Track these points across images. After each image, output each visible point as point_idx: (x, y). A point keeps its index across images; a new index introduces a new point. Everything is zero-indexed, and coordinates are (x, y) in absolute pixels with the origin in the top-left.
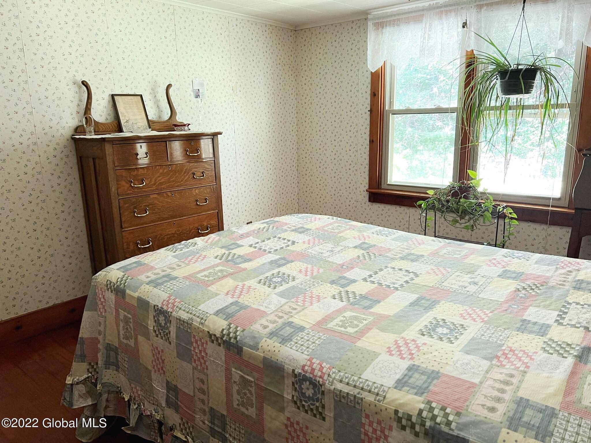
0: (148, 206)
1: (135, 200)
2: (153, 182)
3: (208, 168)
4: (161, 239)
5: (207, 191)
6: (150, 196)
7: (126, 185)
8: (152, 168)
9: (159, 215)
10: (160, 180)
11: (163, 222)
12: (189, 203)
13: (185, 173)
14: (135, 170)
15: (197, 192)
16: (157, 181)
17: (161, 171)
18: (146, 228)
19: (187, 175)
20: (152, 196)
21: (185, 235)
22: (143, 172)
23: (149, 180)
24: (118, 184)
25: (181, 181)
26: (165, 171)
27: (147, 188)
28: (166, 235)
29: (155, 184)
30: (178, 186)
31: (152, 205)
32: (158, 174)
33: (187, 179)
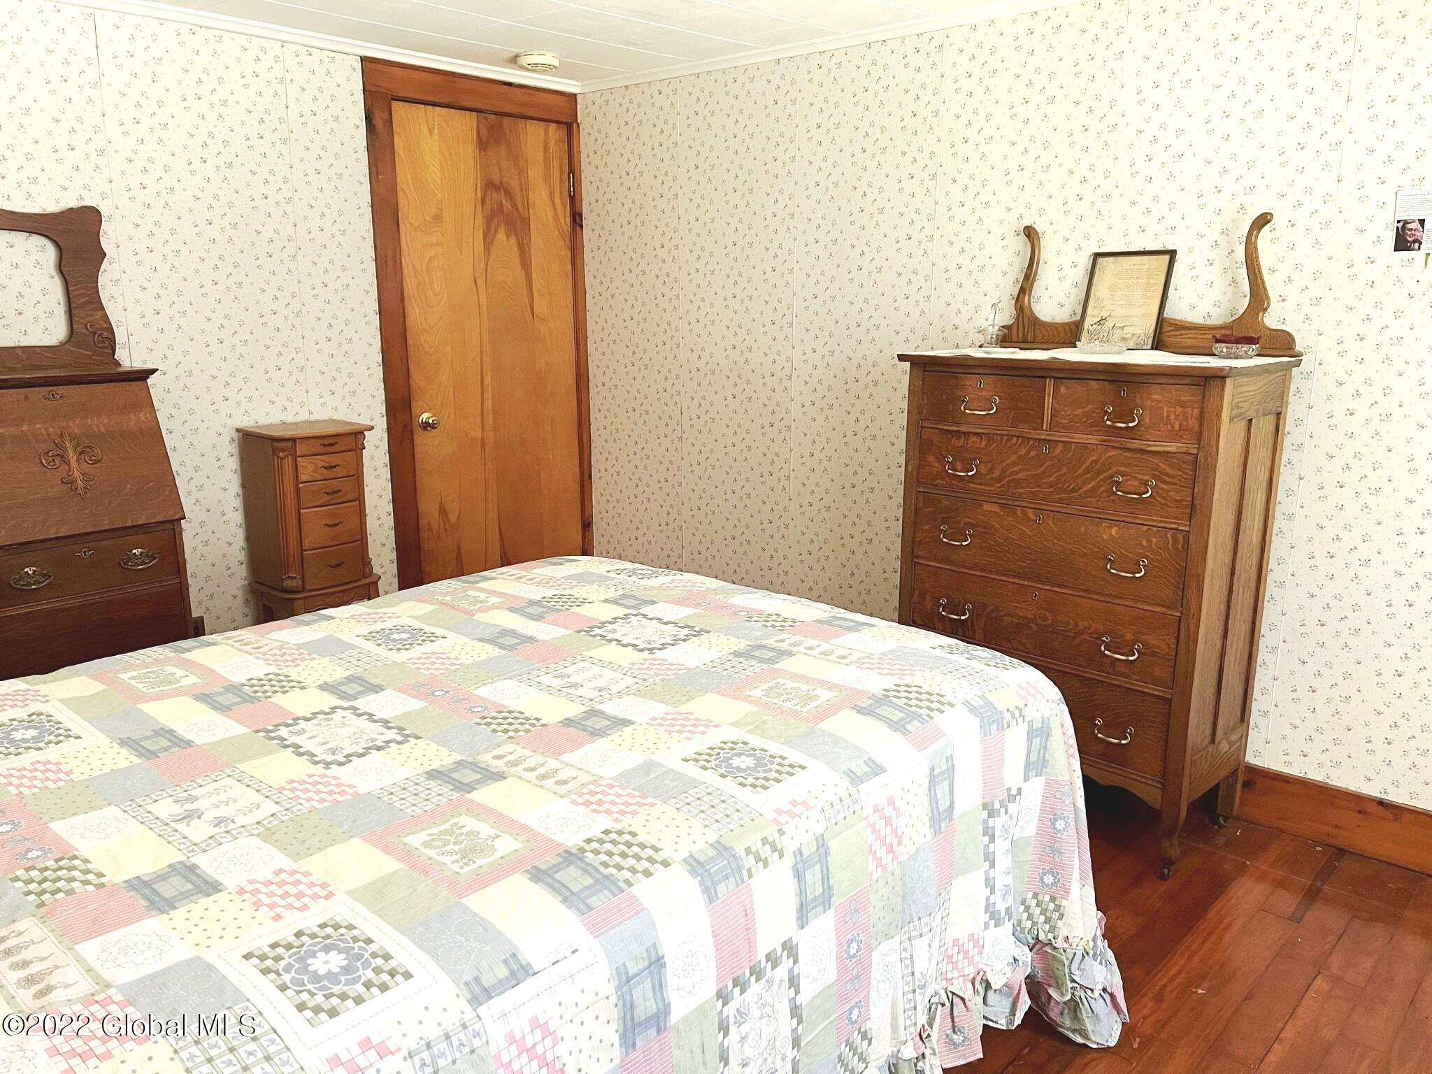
0: (973, 526)
1: (948, 503)
2: (996, 474)
3: (1168, 475)
4: (996, 618)
5: (1149, 542)
6: (981, 506)
7: (936, 465)
8: (1002, 440)
9: (996, 558)
10: (1016, 473)
11: (1004, 578)
12: (1085, 555)
13: (1087, 471)
14: (960, 437)
15: (1113, 532)
16: (1008, 472)
17: (1023, 451)
18: (966, 576)
19: (1092, 479)
20: (987, 507)
21: (1060, 638)
22: (978, 445)
23: (990, 465)
24: (921, 459)
25: (1073, 490)
26: (1033, 453)
27: (980, 484)
28: (1009, 615)
29: (1000, 479)
30: (1060, 501)
31: (985, 528)
32: (1013, 458)
33: (1093, 489)
